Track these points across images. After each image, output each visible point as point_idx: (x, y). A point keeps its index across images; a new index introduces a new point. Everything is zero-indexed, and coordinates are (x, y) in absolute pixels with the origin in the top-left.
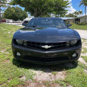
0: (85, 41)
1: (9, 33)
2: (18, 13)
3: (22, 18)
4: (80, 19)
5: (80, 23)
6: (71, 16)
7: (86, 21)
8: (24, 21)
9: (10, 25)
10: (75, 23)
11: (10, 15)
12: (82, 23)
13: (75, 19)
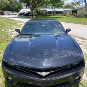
0: (84, 42)
1: (3, 30)
2: (13, 4)
3: (17, 10)
4: (77, 11)
5: (77, 15)
6: (68, 7)
7: (83, 13)
8: (19, 13)
9: (4, 18)
10: (72, 15)
11: (4, 7)
12: (79, 15)
13: (72, 11)
